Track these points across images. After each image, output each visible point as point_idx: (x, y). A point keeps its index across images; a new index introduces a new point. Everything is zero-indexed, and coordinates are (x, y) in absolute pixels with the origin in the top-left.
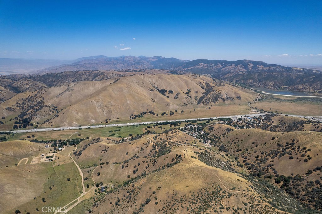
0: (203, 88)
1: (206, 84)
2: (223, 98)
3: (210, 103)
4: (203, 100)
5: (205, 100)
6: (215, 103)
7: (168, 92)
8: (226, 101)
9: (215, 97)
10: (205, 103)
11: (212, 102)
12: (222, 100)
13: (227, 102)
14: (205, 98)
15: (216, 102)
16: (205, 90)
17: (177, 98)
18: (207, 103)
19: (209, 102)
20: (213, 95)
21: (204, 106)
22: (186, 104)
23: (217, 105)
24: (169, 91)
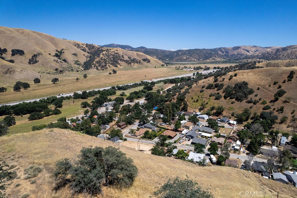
0: (84, 50)
1: (87, 46)
2: (125, 59)
3: (108, 66)
4: (94, 62)
5: (97, 62)
6: (116, 66)
7: (10, 52)
8: (132, 64)
9: (112, 59)
10: (99, 68)
11: (111, 65)
12: (124, 62)
13: (136, 65)
14: (97, 59)
15: (118, 66)
16: (88, 53)
17: (36, 62)
18: (103, 67)
19: (106, 66)
20: (108, 56)
21: (99, 71)
22: (59, 70)
23: (121, 70)
24: (13, 51)
